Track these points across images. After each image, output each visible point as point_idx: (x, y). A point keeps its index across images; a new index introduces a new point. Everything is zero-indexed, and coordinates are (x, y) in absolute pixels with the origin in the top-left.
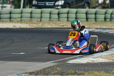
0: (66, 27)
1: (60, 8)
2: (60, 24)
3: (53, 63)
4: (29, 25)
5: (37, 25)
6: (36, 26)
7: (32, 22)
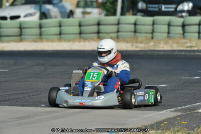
0: (196, 49)
1: (186, 16)
2: (186, 43)
3: (173, 111)
4: (132, 45)
5: (146, 45)
6: (144, 48)
7: (137, 39)
